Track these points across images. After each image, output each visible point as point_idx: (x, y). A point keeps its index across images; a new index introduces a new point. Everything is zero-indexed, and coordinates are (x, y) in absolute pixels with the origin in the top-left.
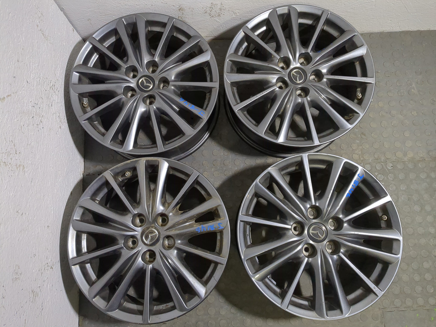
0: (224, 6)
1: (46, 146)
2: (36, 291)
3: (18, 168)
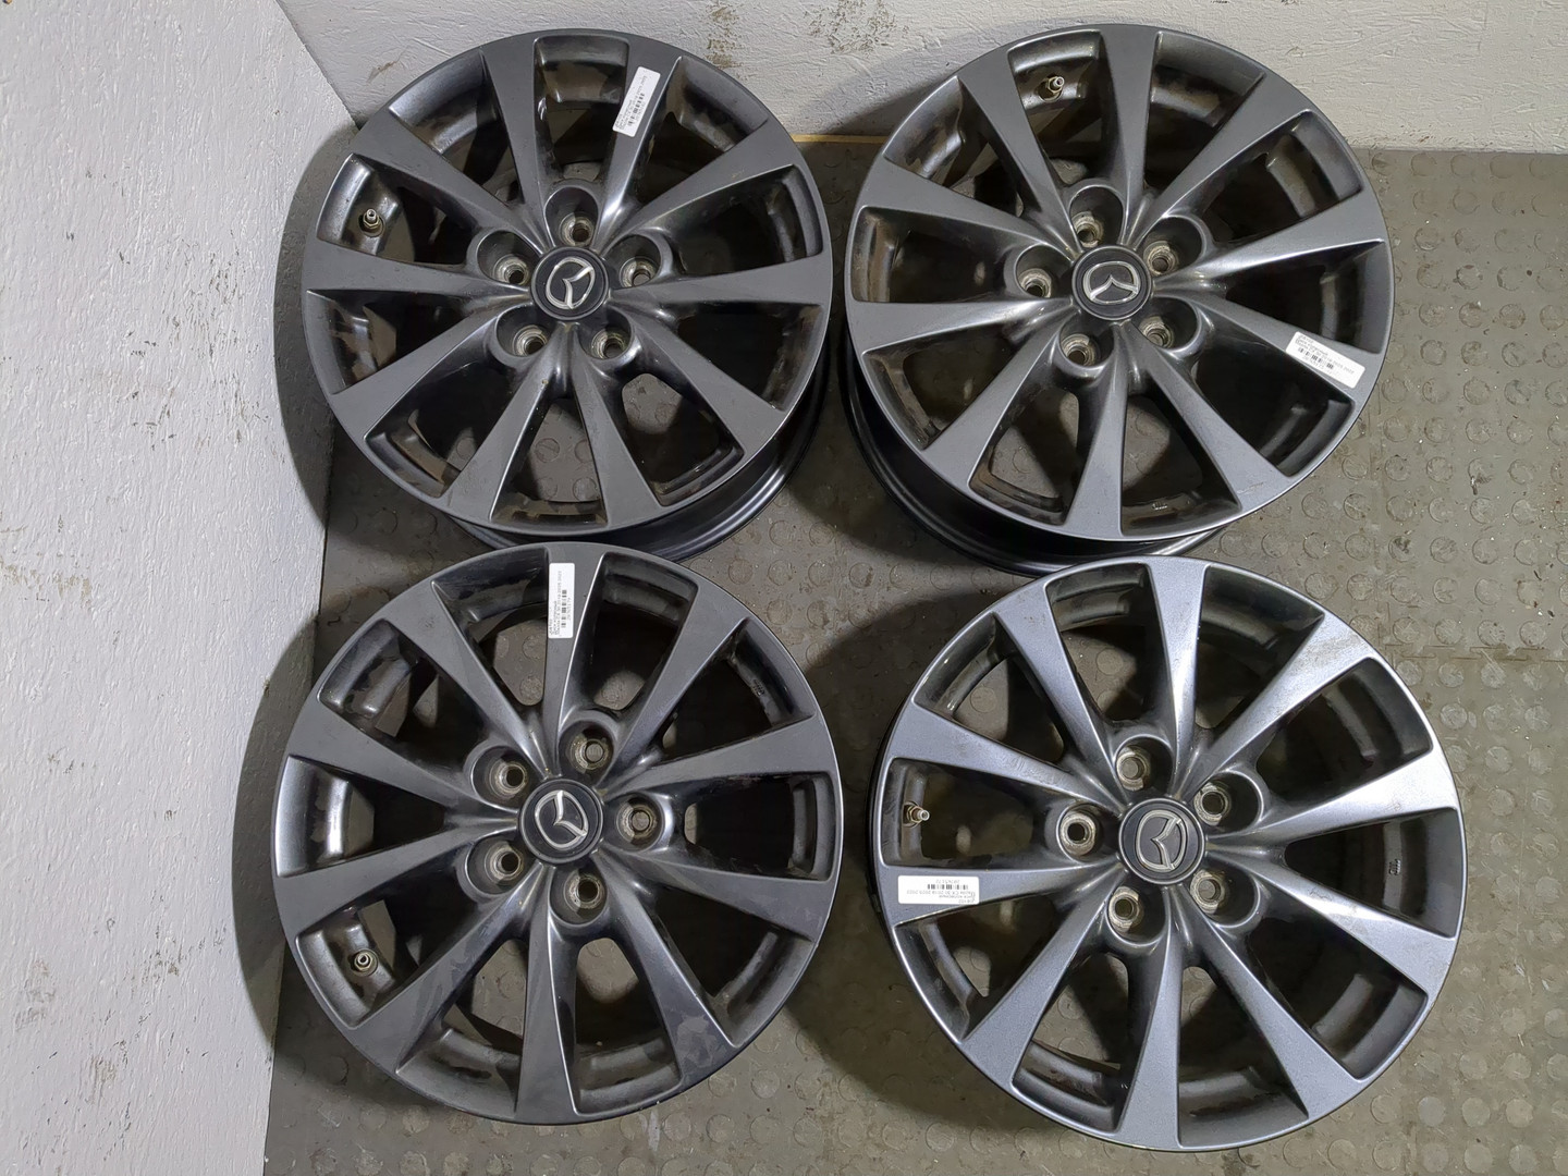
0: (890, 12)
1: (178, 507)
2: (107, 1059)
3: (66, 591)
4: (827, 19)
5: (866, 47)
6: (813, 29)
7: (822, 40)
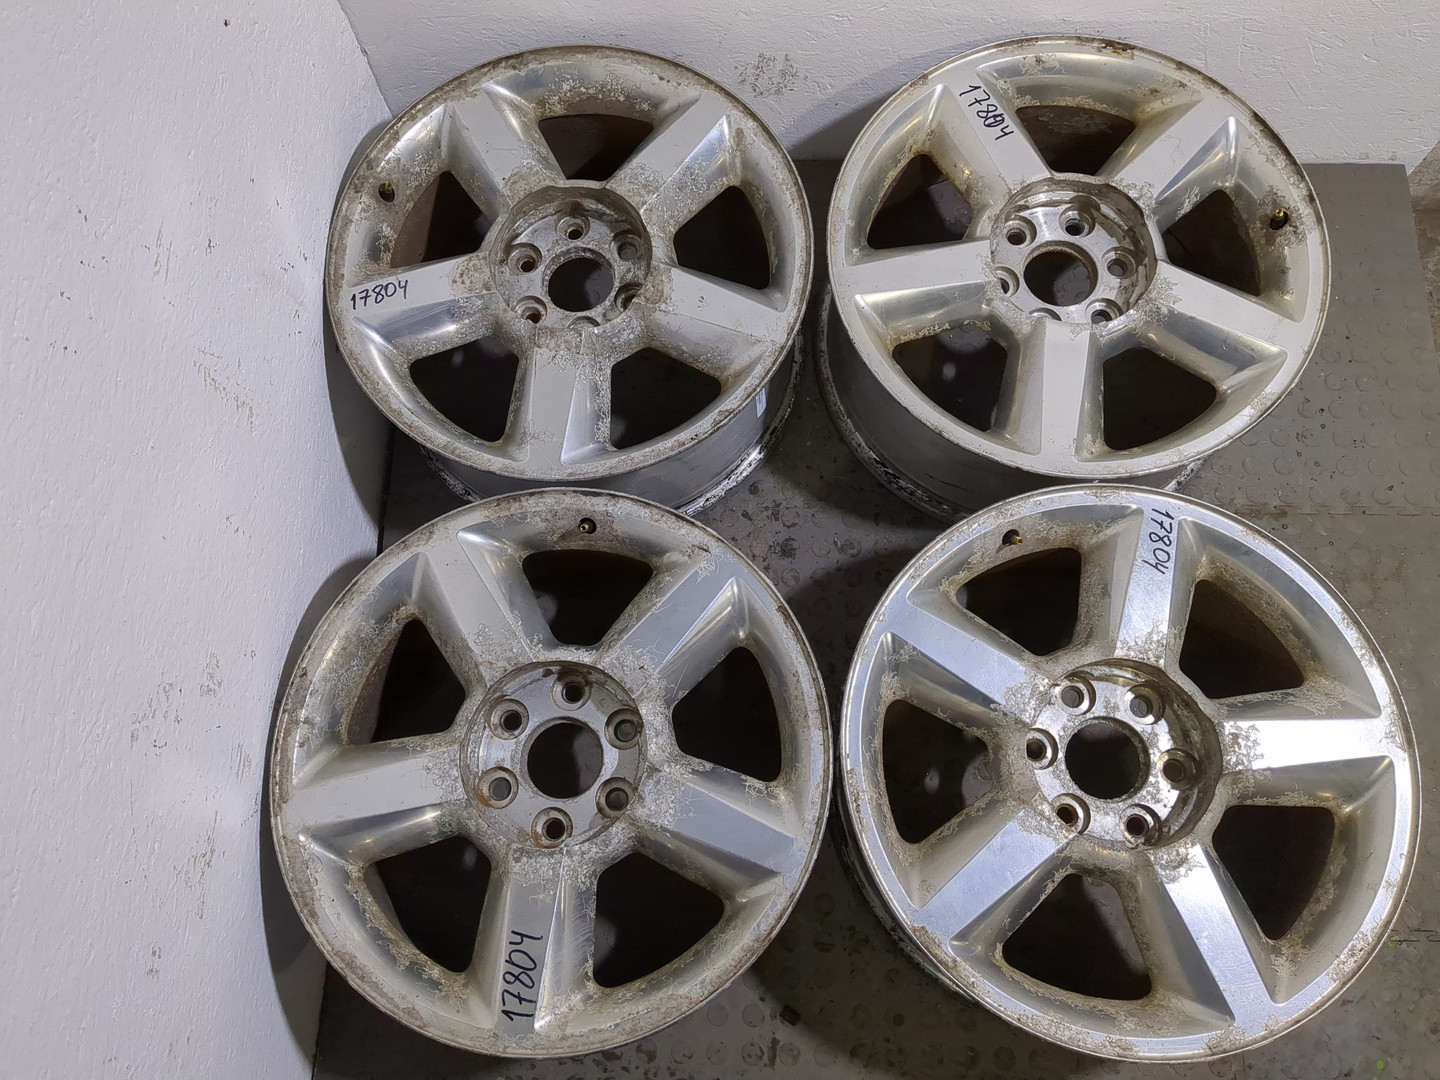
0: (794, 65)
3: (240, 409)
4: (751, 71)
5: (778, 92)
6: (741, 78)
7: (748, 87)
